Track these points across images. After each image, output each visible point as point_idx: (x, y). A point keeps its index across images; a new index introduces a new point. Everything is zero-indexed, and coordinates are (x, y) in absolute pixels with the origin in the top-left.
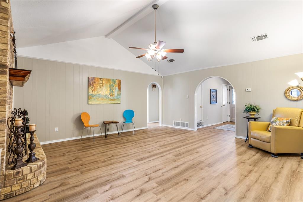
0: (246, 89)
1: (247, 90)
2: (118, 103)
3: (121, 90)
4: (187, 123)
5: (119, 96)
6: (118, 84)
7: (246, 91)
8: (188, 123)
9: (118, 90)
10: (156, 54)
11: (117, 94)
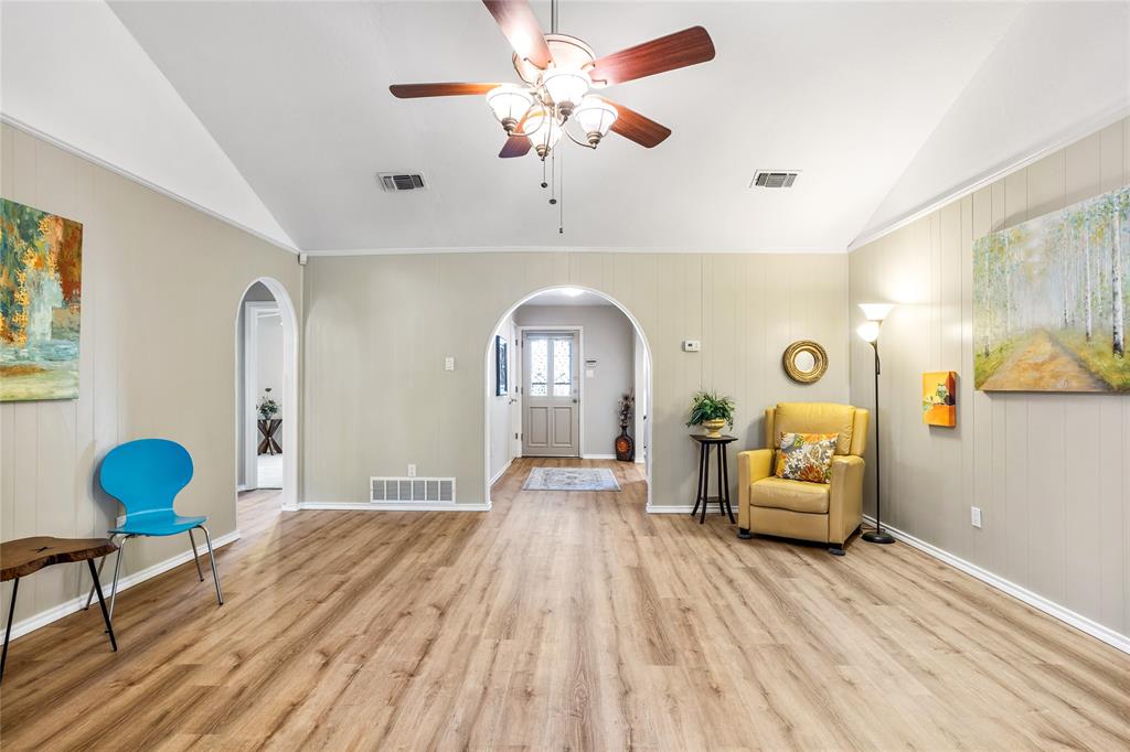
0: (684, 344)
1: (690, 345)
2: (59, 394)
3: (82, 299)
4: (450, 483)
5: (63, 344)
6: (56, 249)
7: (684, 350)
8: (453, 480)
9: (61, 297)
11: (48, 330)
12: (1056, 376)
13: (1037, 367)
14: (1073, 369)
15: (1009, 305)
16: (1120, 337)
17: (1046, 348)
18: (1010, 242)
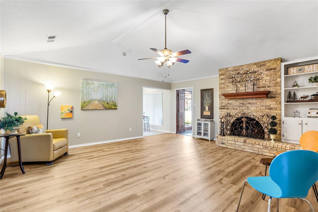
10: (166, 60)
12: (99, 107)
13: (96, 105)
14: (102, 106)
15: (90, 94)
16: (108, 102)
17: (97, 102)
18: (91, 83)
